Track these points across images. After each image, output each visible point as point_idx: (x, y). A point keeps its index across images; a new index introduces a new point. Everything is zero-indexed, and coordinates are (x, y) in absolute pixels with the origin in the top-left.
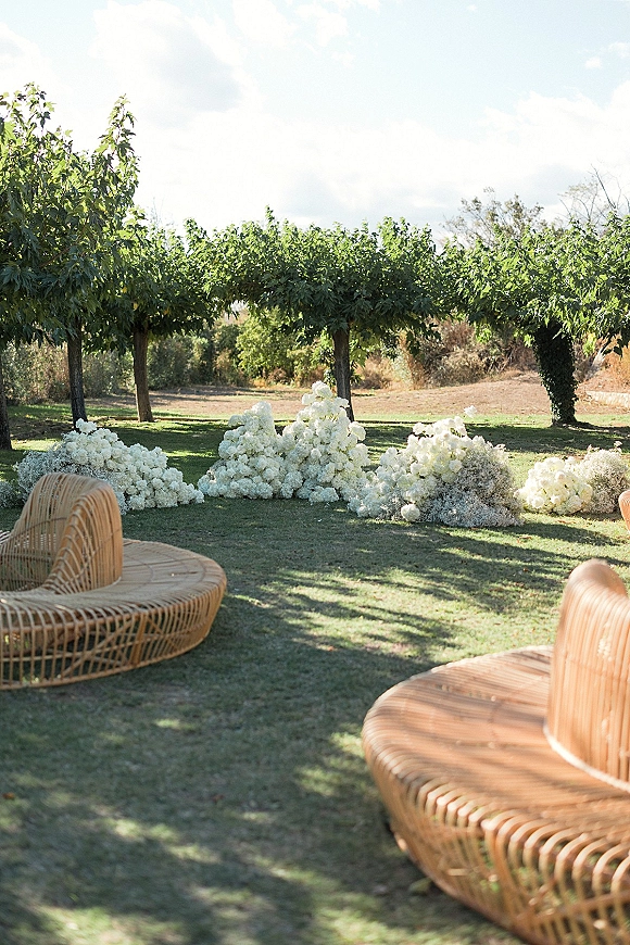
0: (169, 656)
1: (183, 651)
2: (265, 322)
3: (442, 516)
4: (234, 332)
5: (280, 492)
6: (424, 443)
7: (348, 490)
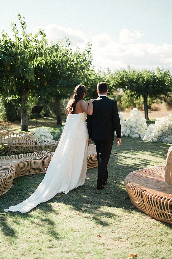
0: (91, 168)
1: (94, 167)
2: (126, 93)
3: (163, 141)
4: (120, 96)
5: (125, 135)
6: (159, 123)
7: (141, 135)
